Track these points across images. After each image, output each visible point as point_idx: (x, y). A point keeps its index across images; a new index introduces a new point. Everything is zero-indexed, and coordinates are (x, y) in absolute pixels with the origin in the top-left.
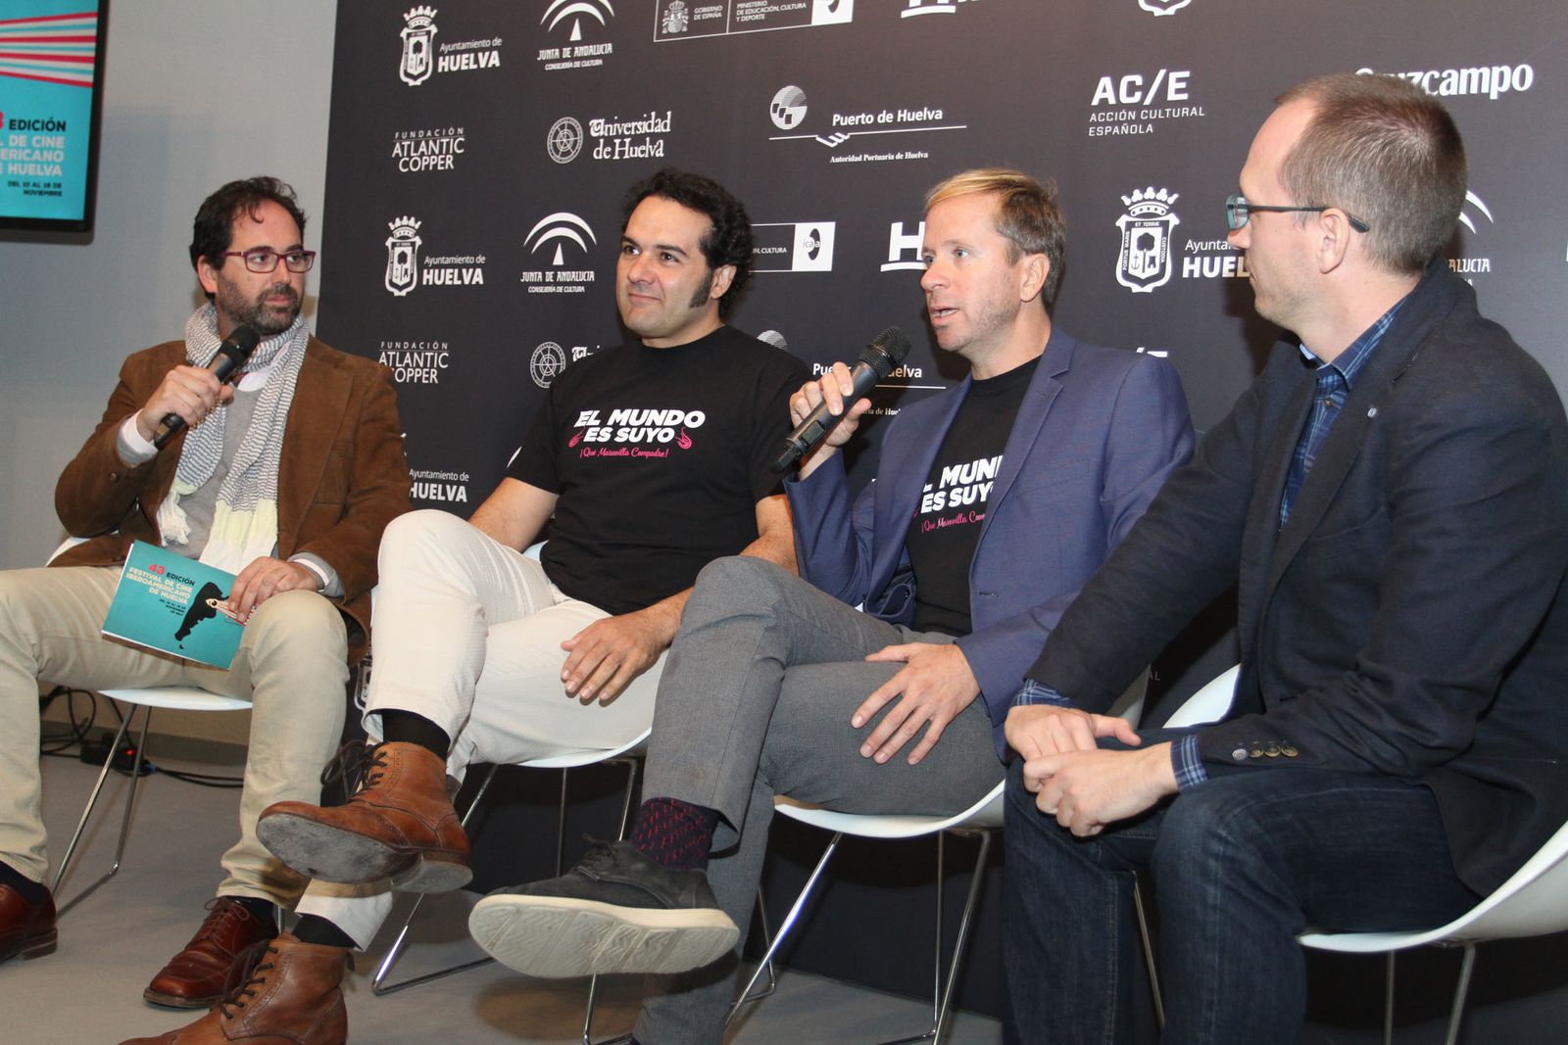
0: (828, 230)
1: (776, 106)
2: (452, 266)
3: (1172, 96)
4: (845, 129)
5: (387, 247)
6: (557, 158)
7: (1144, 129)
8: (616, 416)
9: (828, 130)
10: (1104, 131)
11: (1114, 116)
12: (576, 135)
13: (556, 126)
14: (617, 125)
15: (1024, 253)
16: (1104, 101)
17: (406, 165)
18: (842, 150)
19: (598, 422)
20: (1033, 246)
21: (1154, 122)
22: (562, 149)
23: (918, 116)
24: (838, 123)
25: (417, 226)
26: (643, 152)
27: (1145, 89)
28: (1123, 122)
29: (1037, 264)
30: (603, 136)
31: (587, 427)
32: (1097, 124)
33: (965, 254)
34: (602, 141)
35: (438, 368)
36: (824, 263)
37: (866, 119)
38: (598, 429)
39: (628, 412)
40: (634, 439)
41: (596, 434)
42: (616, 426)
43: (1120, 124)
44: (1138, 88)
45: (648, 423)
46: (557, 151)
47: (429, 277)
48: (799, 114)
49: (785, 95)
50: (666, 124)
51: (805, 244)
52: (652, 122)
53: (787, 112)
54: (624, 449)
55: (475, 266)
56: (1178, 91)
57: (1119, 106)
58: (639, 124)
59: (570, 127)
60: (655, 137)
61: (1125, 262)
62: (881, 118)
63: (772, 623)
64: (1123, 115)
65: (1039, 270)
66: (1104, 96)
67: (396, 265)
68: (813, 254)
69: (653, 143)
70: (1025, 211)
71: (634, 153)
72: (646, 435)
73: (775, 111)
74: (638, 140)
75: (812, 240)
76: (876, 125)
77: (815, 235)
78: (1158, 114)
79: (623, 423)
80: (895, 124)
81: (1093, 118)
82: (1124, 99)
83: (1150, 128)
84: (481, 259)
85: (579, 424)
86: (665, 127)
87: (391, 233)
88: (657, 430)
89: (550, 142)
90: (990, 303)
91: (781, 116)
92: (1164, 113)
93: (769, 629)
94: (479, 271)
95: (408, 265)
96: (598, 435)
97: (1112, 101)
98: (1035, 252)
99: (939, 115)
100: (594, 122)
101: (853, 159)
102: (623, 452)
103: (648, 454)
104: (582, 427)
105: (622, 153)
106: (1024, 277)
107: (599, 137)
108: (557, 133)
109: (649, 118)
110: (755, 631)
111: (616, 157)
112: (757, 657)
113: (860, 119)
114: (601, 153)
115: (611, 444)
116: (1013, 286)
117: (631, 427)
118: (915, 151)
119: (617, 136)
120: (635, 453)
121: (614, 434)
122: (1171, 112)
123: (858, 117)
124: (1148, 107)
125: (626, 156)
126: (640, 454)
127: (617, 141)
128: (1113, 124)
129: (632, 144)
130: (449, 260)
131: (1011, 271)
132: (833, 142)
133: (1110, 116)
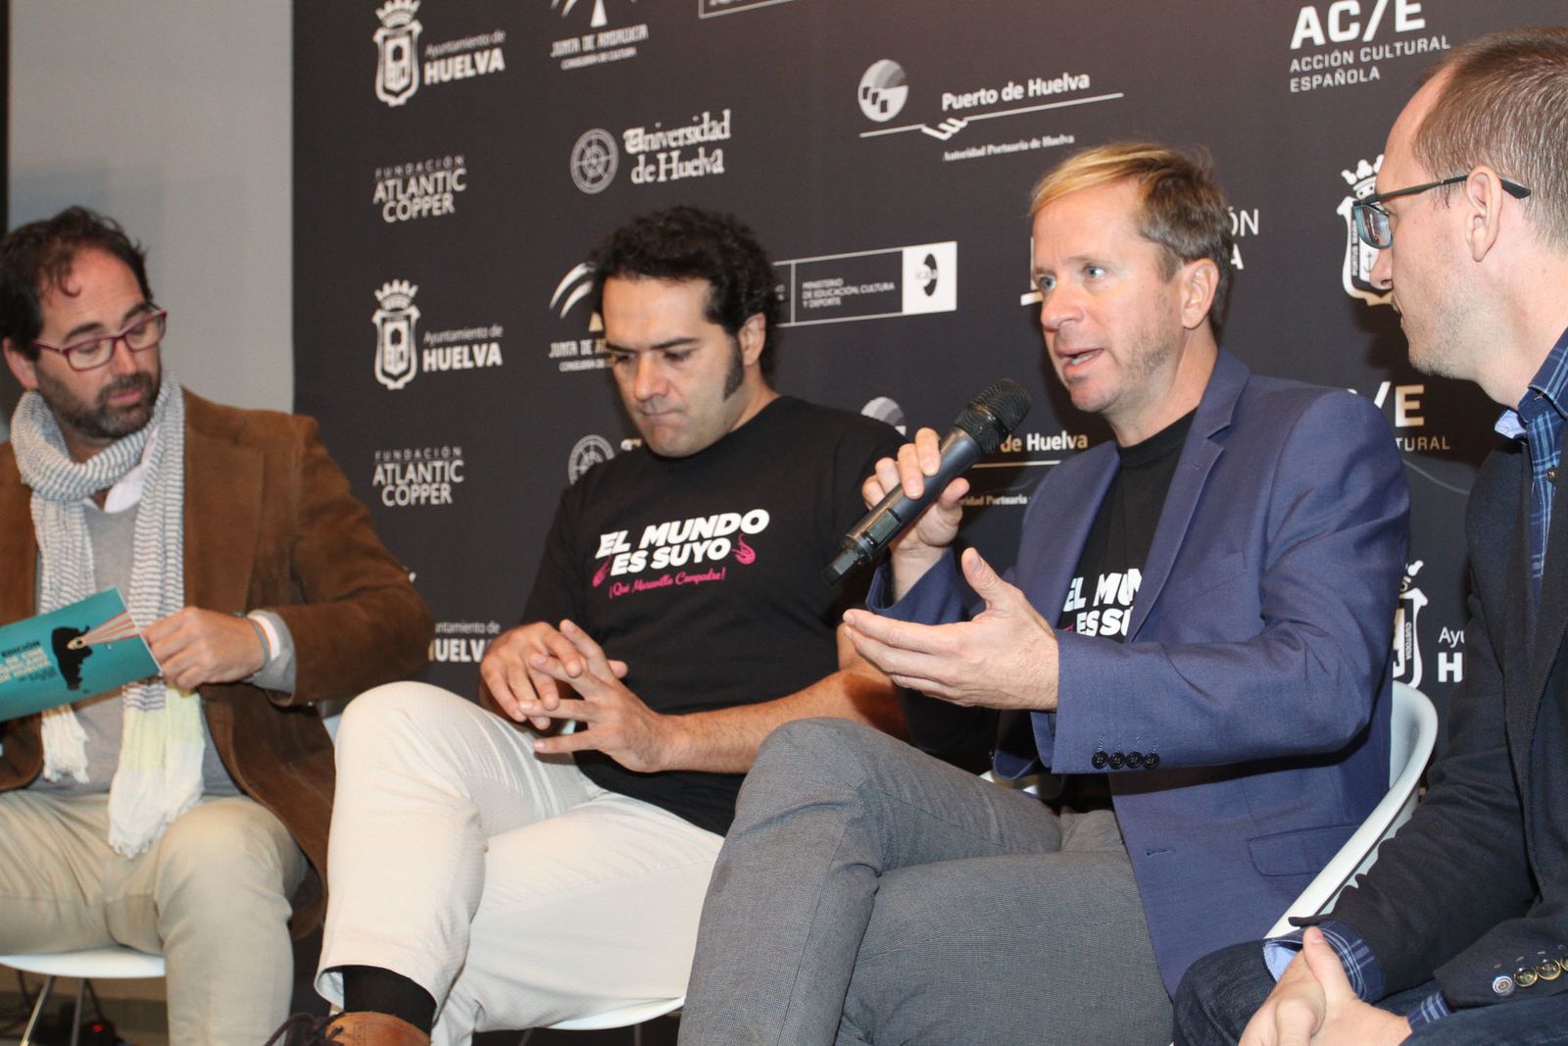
0: (946, 253)
1: (866, 90)
2: (460, 343)
3: (1402, 25)
4: (959, 114)
5: (374, 326)
6: (586, 187)
7: (1367, 75)
8: (651, 534)
9: (937, 118)
10: (1311, 82)
11: (1323, 62)
12: (607, 152)
13: (581, 144)
14: (660, 135)
15: (1181, 263)
16: (1308, 42)
17: (392, 212)
18: (959, 141)
19: (627, 547)
20: (1193, 248)
21: (1382, 64)
22: (591, 173)
23: (1056, 86)
24: (950, 106)
25: (413, 291)
26: (696, 168)
27: (1364, 19)
28: (1338, 67)
29: (1200, 274)
30: (643, 152)
31: (613, 556)
32: (1300, 74)
33: (1098, 272)
34: (642, 158)
35: (451, 482)
36: (945, 300)
37: (987, 96)
38: (628, 556)
39: (665, 526)
40: (678, 562)
41: (626, 563)
42: (652, 548)
43: (1332, 70)
44: (1355, 19)
45: (694, 537)
46: (585, 176)
47: (433, 360)
48: (897, 98)
49: (877, 74)
50: (723, 128)
51: (918, 276)
52: (705, 126)
53: (881, 97)
54: (666, 577)
55: (489, 341)
56: (1410, 17)
57: (1330, 46)
58: (688, 131)
59: (601, 143)
60: (710, 147)
61: (1355, 263)
62: (1007, 94)
63: (858, 813)
64: (1336, 58)
65: (1205, 283)
66: (1307, 34)
67: (389, 347)
68: (930, 289)
69: (708, 154)
70: (1176, 203)
71: (684, 170)
72: (692, 554)
73: (865, 97)
74: (688, 153)
75: (927, 269)
76: (1001, 105)
77: (930, 262)
78: (1384, 52)
79: (661, 543)
80: (1026, 101)
81: (1295, 66)
82: (1336, 36)
83: (1375, 73)
84: (497, 331)
85: (601, 553)
86: (723, 131)
87: (378, 305)
88: (706, 543)
89: (575, 164)
90: (1144, 337)
91: (874, 102)
92: (1393, 50)
93: (854, 822)
94: (495, 347)
95: (403, 346)
96: (630, 563)
97: (1319, 40)
98: (1195, 258)
99: (1084, 82)
100: (629, 133)
101: (973, 153)
102: (665, 581)
103: (697, 579)
104: (606, 558)
105: (669, 172)
106: (1185, 295)
107: (638, 154)
108: (583, 152)
109: (701, 121)
110: (834, 826)
111: (662, 178)
112: (836, 864)
113: (979, 99)
114: (641, 175)
115: (649, 573)
116: (1173, 311)
117: (671, 545)
118: (1055, 135)
119: (661, 150)
120: (681, 579)
121: (650, 559)
122: (1402, 48)
123: (976, 95)
124: (1369, 44)
125: (675, 176)
126: (688, 579)
127: (662, 157)
128: (1323, 72)
129: (682, 159)
130: (455, 335)
131: (1168, 290)
132: (944, 132)
133: (1319, 62)
